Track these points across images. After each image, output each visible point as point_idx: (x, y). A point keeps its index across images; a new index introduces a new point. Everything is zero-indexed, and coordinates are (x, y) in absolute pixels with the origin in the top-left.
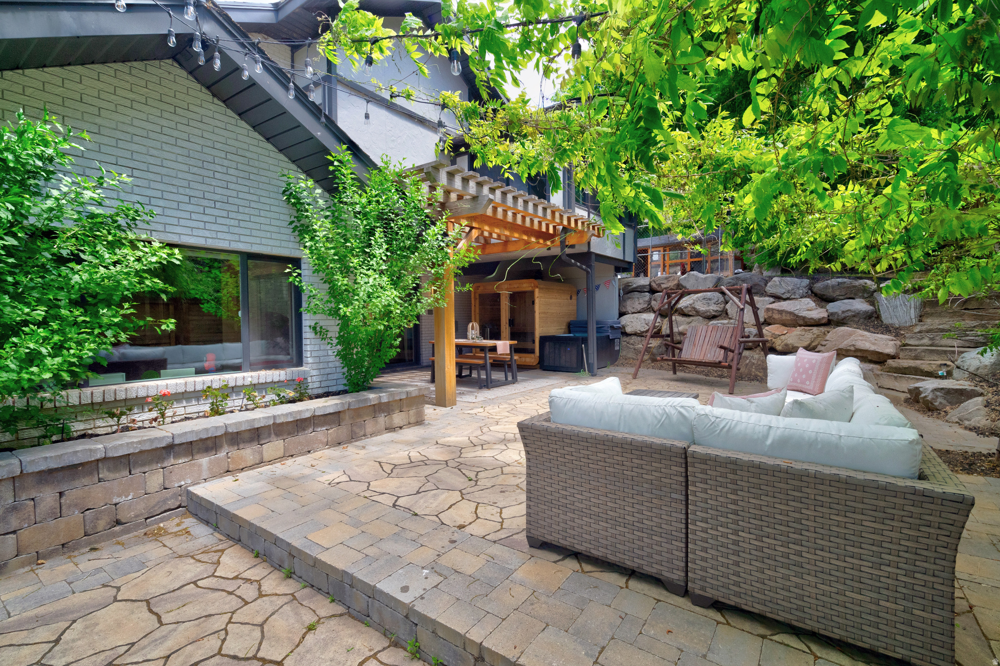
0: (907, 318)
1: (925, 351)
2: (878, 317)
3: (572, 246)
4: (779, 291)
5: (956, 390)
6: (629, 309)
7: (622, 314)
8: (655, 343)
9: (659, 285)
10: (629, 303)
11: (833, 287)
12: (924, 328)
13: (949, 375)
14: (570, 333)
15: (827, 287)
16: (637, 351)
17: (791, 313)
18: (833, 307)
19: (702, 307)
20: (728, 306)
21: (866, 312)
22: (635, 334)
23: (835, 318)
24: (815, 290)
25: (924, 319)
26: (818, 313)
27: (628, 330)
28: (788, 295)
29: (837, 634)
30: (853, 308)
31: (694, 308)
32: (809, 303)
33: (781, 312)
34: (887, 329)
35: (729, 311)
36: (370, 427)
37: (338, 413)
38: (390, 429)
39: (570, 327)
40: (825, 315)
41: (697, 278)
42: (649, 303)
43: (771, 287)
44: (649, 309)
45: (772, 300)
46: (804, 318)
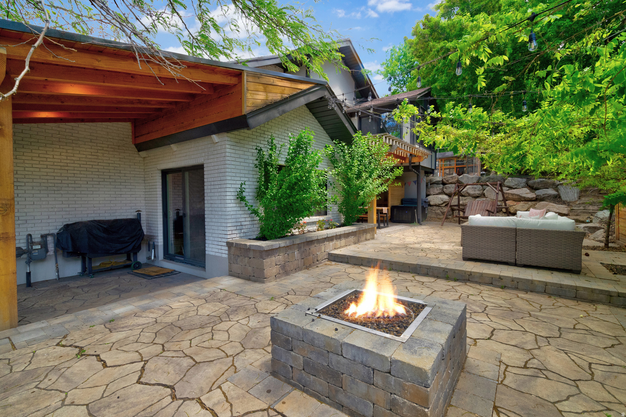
0: (573, 198)
1: (581, 212)
2: (560, 197)
3: (414, 163)
4: (511, 184)
5: (593, 227)
6: (432, 193)
7: (427, 195)
8: (446, 210)
9: (448, 181)
10: (431, 189)
11: (538, 183)
12: (581, 202)
13: (591, 222)
14: (402, 204)
15: (535, 183)
16: (437, 214)
17: (518, 195)
18: (538, 193)
19: (471, 192)
20: (485, 192)
21: (554, 195)
22: (436, 205)
23: (539, 198)
24: (529, 184)
25: (581, 198)
26: (531, 195)
27: (432, 203)
28: (516, 187)
29: (555, 267)
30: (548, 193)
31: (468, 193)
32: (526, 190)
33: (512, 194)
34: (564, 203)
35: (486, 194)
36: (363, 238)
37: (355, 232)
38: (366, 240)
39: (402, 201)
40: (535, 196)
41: (468, 178)
42: (442, 189)
43: (507, 182)
44: (443, 193)
45: (508, 189)
46: (524, 197)
